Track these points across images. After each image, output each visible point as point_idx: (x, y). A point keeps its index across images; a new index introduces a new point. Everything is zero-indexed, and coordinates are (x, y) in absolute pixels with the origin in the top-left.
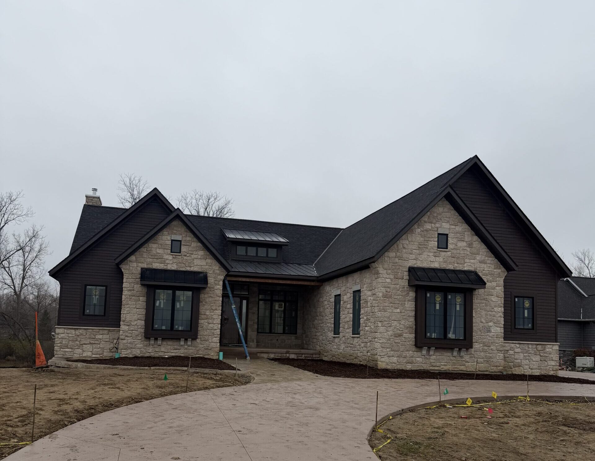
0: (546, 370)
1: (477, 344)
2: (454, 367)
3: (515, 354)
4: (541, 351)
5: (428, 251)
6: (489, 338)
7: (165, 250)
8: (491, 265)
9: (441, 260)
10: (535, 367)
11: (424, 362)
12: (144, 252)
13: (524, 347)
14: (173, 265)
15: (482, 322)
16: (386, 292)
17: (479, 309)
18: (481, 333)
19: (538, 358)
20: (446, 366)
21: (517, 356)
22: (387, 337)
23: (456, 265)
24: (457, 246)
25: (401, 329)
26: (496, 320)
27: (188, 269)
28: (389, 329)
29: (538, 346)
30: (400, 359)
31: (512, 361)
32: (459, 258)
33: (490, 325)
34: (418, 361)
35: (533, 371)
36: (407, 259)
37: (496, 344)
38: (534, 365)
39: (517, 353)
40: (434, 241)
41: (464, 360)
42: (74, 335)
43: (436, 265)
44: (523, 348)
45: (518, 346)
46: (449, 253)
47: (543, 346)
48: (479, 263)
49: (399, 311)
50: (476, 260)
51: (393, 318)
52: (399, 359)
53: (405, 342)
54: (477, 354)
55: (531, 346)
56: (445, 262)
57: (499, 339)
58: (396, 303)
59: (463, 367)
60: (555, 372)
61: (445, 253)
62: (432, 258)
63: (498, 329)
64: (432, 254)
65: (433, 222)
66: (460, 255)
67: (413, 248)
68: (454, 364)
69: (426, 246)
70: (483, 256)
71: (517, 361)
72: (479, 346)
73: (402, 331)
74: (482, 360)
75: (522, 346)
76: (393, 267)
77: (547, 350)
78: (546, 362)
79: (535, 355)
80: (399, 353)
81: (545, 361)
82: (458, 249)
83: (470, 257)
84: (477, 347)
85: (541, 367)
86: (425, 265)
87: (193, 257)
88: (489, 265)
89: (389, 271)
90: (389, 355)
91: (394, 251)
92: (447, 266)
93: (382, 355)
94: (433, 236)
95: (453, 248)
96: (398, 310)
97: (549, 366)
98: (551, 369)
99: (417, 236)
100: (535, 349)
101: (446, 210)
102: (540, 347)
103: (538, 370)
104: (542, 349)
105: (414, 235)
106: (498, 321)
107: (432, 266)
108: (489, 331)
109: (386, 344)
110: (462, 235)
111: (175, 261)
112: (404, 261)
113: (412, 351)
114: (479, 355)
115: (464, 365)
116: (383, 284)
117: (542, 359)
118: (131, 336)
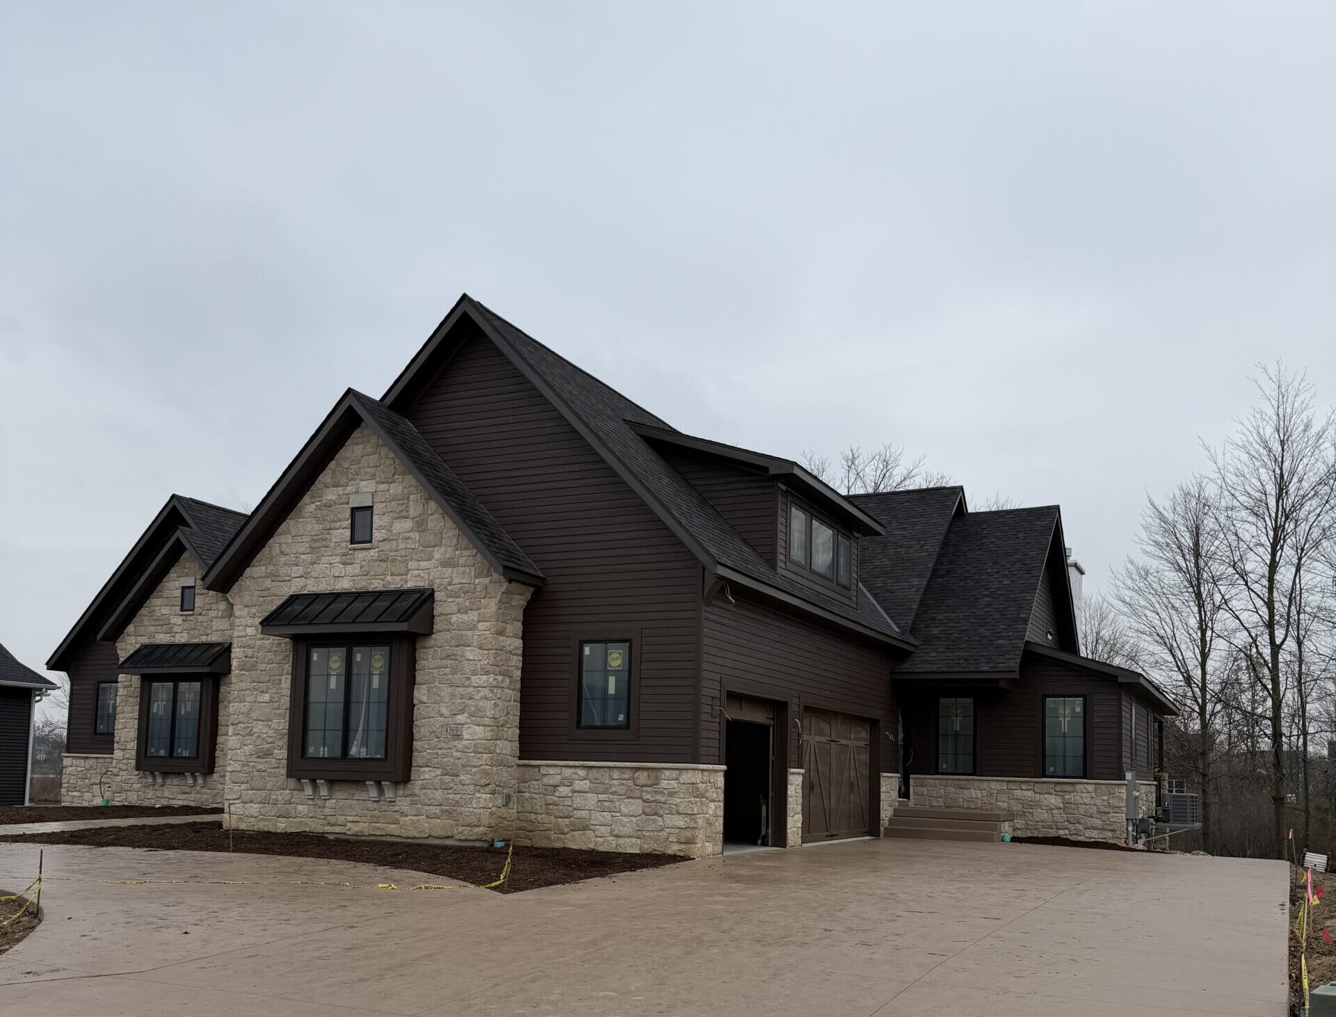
0: (656, 840)
1: (427, 769)
2: (375, 827)
3: (575, 795)
4: (645, 786)
5: (330, 553)
6: (455, 754)
7: (173, 608)
8: (467, 569)
9: (357, 571)
10: (626, 830)
11: (310, 815)
12: (145, 615)
13: (598, 776)
14: (182, 634)
15: (442, 715)
16: (246, 657)
17: (437, 683)
18: (440, 741)
19: (636, 806)
20: (359, 824)
21: (578, 801)
22: (243, 758)
23: (389, 578)
24: (391, 531)
25: (270, 740)
26: (473, 708)
27: (204, 639)
28: (247, 740)
29: (637, 775)
30: (265, 807)
31: (566, 814)
32: (394, 560)
33: (458, 722)
34: (300, 813)
35: (621, 841)
36: (288, 578)
37: (474, 770)
38: (624, 826)
39: (580, 792)
40: (343, 529)
41: (397, 808)
42: (83, 769)
43: (345, 585)
44: (595, 779)
45: (582, 773)
46: (372, 552)
47: (653, 774)
48: (439, 568)
49: (268, 700)
50: (434, 561)
51: (254, 715)
52: (263, 807)
53: (278, 768)
54: (425, 794)
55: (616, 774)
56: (366, 575)
57: (478, 755)
58: (262, 680)
59: (393, 826)
60: (683, 846)
61: (364, 553)
62: (339, 569)
63: (479, 729)
64: (338, 559)
65: (341, 483)
66: (399, 553)
67: (301, 550)
68: (375, 819)
69: (324, 543)
70: (449, 550)
71: (578, 814)
72: (433, 774)
73: (272, 743)
74: (437, 810)
75: (593, 773)
76: (261, 599)
77: (664, 784)
78: (660, 819)
79: (627, 798)
80: (263, 793)
81: (655, 814)
82: (393, 540)
83: (418, 555)
84: (427, 776)
85: (644, 833)
86: (323, 587)
87: (210, 616)
88: (461, 569)
89: (253, 610)
90: (244, 798)
91: (263, 562)
92: (370, 584)
93: (231, 798)
94: (340, 516)
95: (381, 539)
96: (267, 697)
97: (668, 830)
98: (672, 838)
99: (308, 522)
100: (630, 783)
101: (369, 449)
102: (642, 777)
103: (634, 840)
104: (648, 782)
105: (301, 520)
106: (480, 710)
107: (337, 587)
108: (458, 737)
109: (241, 774)
110: (403, 504)
111: (186, 625)
112: (282, 583)
113: (290, 790)
114: (431, 796)
115: (396, 822)
116: (240, 639)
117: (648, 810)
118: (127, 770)
